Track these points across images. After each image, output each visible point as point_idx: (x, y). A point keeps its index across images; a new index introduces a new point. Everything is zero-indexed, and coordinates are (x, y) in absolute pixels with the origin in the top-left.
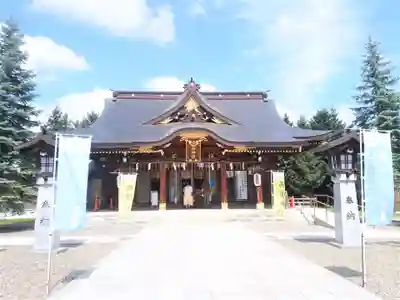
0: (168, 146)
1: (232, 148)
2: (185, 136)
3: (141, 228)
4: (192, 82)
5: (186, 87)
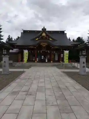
0: (37, 46)
1: (54, 47)
3: (30, 67)
4: (44, 28)
5: (42, 29)
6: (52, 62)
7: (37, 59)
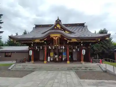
0: (45, 39)
1: (71, 40)
2: (52, 36)
4: (58, 19)
5: (56, 21)
6: (68, 62)
7: (49, 58)
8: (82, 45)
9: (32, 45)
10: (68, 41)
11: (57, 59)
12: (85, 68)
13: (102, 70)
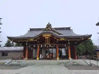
0: (39, 38)
4: (49, 24)
7: (41, 55)
8: (69, 43)
9: (27, 44)
10: (57, 40)
11: (48, 56)
12: (73, 63)
13: (87, 64)
